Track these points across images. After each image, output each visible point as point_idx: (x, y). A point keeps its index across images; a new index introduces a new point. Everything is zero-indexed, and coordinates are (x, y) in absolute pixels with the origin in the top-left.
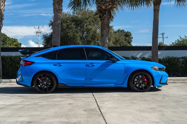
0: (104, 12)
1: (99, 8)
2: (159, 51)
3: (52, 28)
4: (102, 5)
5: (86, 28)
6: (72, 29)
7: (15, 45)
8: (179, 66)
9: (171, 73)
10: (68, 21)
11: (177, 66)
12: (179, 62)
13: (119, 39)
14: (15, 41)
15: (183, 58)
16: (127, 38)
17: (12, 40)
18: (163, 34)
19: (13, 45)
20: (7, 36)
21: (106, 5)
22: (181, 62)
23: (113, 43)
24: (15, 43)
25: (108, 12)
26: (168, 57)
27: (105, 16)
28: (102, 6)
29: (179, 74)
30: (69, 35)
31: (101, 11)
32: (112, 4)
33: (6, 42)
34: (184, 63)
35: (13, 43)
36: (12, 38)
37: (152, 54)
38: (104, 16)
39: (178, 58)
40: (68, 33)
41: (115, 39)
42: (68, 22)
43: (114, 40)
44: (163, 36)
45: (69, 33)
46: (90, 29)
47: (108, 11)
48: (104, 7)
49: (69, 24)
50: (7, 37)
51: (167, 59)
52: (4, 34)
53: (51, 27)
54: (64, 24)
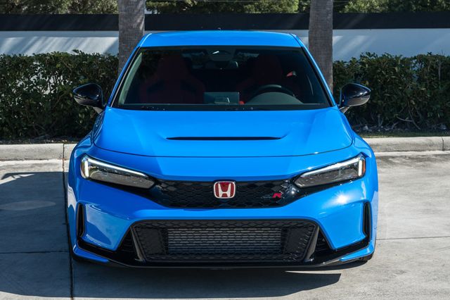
2: (334, 31)
8: (409, 91)
9: (379, 117)
11: (401, 90)
12: (410, 76)
15: (421, 59)
22: (415, 75)
26: (369, 54)
29: (407, 120)
34: (424, 80)
37: (309, 40)
39: (406, 62)
51: (363, 64)
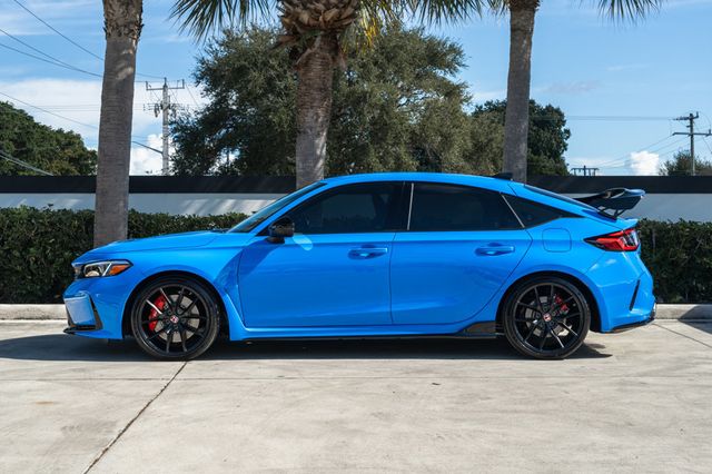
0: (308, 37)
1: (287, 20)
3: (207, 90)
4: (298, 10)
5: (346, 89)
6: (287, 95)
7: (71, 160)
10: (272, 62)
13: (491, 140)
14: (70, 144)
16: (545, 135)
17: (59, 136)
18: (691, 118)
19: (62, 158)
20: (36, 121)
21: (312, 6)
23: (464, 156)
24: (69, 152)
25: (322, 36)
27: (309, 51)
28: (299, 13)
30: (276, 120)
31: (295, 33)
32: (342, 5)
33: (29, 146)
35: (63, 149)
36: (60, 131)
38: (306, 53)
40: (270, 110)
41: (472, 138)
42: (272, 67)
43: (470, 145)
44: (691, 126)
45: (276, 111)
46: (364, 97)
47: (322, 33)
48: (305, 17)
49: (272, 73)
50: (36, 125)
52: (22, 111)
53: (203, 85)
54: (256, 74)
